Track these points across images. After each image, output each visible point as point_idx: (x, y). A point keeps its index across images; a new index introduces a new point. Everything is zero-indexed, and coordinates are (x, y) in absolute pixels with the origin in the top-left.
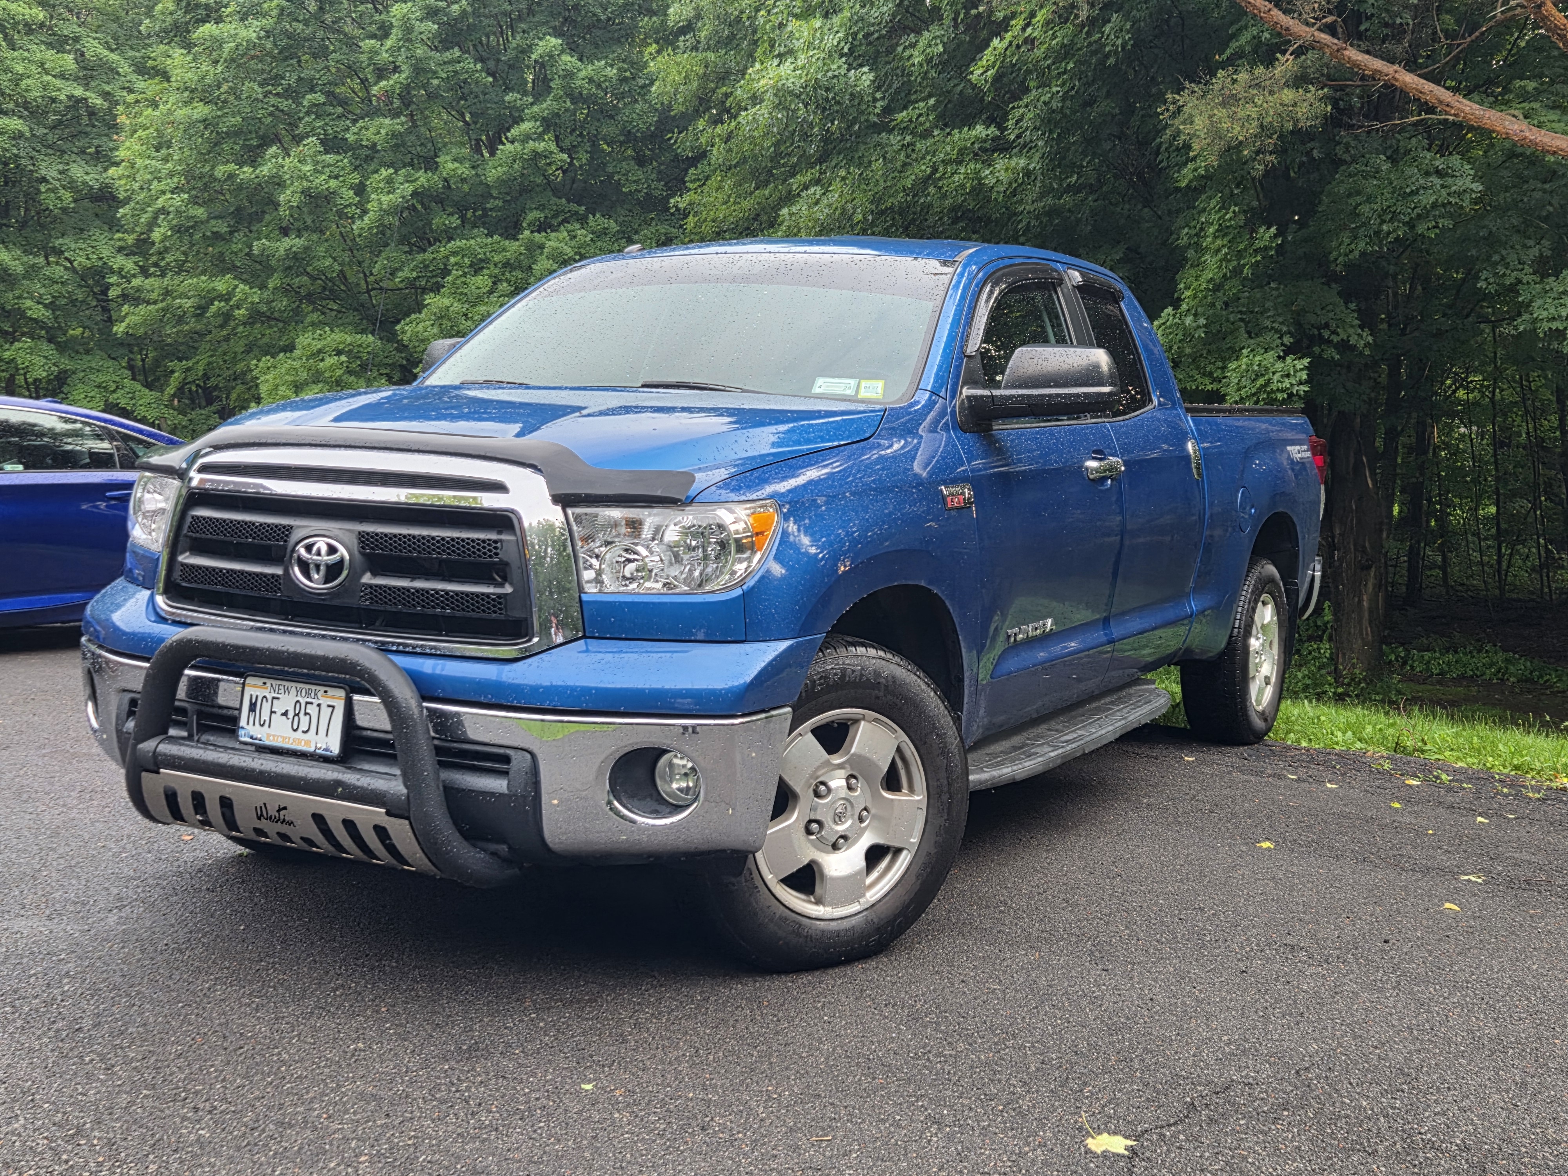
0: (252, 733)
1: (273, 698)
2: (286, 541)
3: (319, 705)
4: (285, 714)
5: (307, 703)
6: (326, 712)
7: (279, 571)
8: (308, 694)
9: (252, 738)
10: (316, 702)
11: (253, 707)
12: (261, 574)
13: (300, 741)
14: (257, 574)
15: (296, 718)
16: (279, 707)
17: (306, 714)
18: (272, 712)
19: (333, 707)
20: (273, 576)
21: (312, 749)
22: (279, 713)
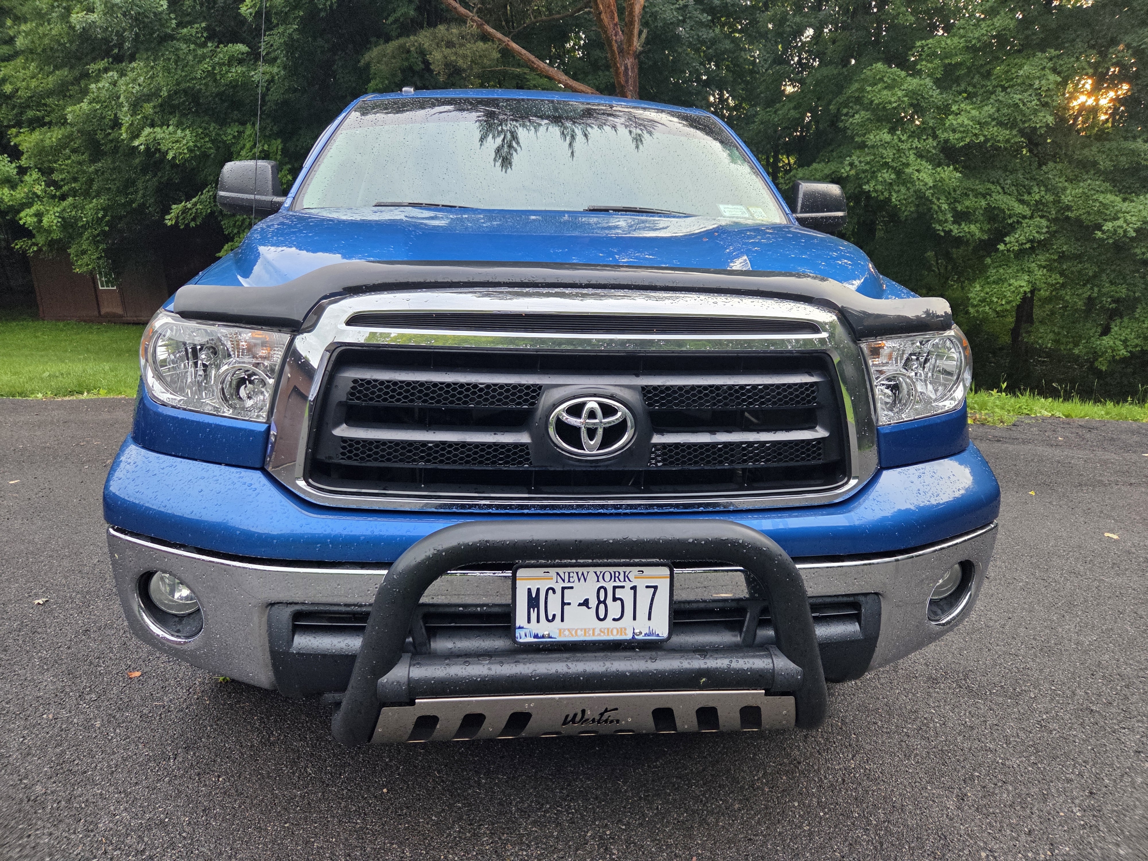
0: (535, 632)
1: (563, 589)
2: (533, 404)
3: (634, 588)
4: (586, 603)
5: (615, 588)
6: (644, 596)
7: (524, 438)
8: (614, 577)
9: (536, 636)
10: (628, 585)
11: (533, 602)
12: (495, 444)
13: (610, 631)
14: (490, 445)
15: (602, 607)
16: (573, 597)
17: (615, 599)
18: (563, 604)
19: (655, 588)
20: (516, 445)
21: (629, 636)
22: (575, 604)
